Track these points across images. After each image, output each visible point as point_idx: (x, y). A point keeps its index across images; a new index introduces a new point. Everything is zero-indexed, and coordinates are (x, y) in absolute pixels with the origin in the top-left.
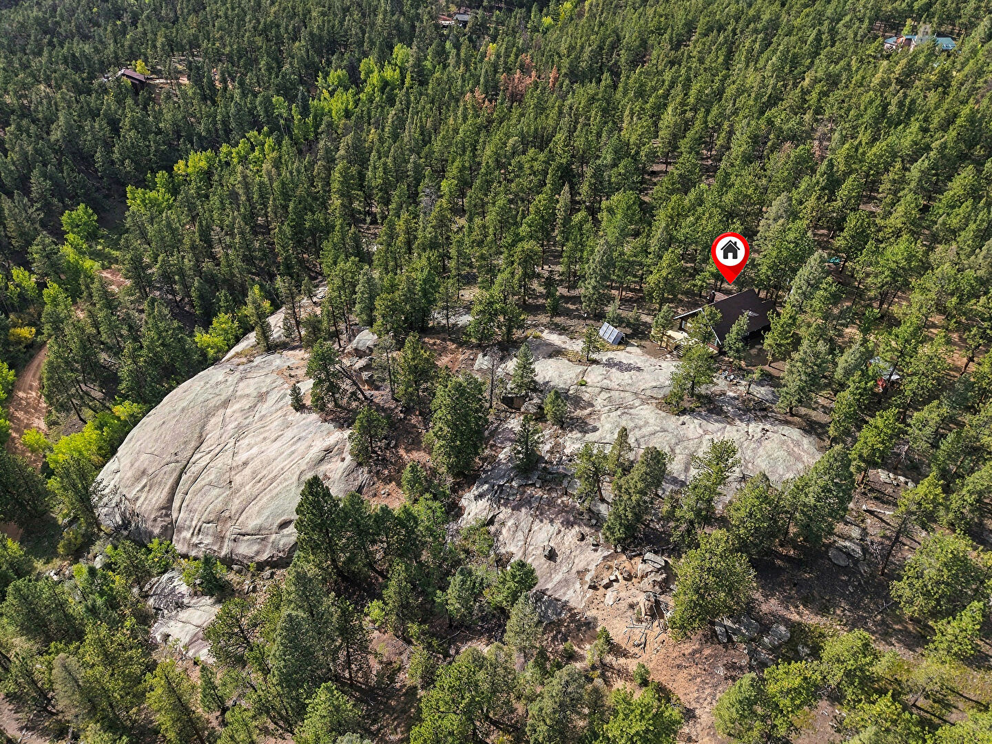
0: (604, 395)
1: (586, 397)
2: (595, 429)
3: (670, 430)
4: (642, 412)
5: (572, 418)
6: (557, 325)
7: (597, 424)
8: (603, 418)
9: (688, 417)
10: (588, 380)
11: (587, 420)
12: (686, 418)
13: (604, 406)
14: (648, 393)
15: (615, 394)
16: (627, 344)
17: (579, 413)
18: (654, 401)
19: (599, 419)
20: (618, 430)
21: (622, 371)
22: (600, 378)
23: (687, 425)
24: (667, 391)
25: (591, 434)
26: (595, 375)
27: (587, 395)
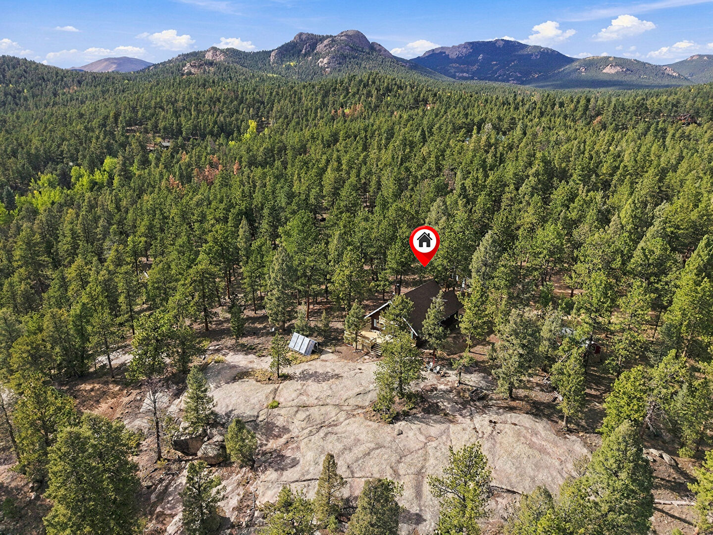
0: (302, 415)
1: (280, 422)
2: (295, 463)
3: (386, 444)
4: (349, 428)
5: (264, 453)
6: (243, 346)
7: (298, 455)
8: (302, 445)
9: (403, 423)
10: (281, 400)
11: (283, 453)
12: (401, 425)
13: (303, 429)
14: (352, 402)
15: (315, 412)
16: (321, 352)
17: (273, 444)
18: (360, 411)
19: (298, 448)
20: (323, 458)
21: (319, 382)
22: (294, 395)
23: (404, 435)
24: (373, 396)
25: (290, 470)
26: (288, 392)
27: (281, 419)
